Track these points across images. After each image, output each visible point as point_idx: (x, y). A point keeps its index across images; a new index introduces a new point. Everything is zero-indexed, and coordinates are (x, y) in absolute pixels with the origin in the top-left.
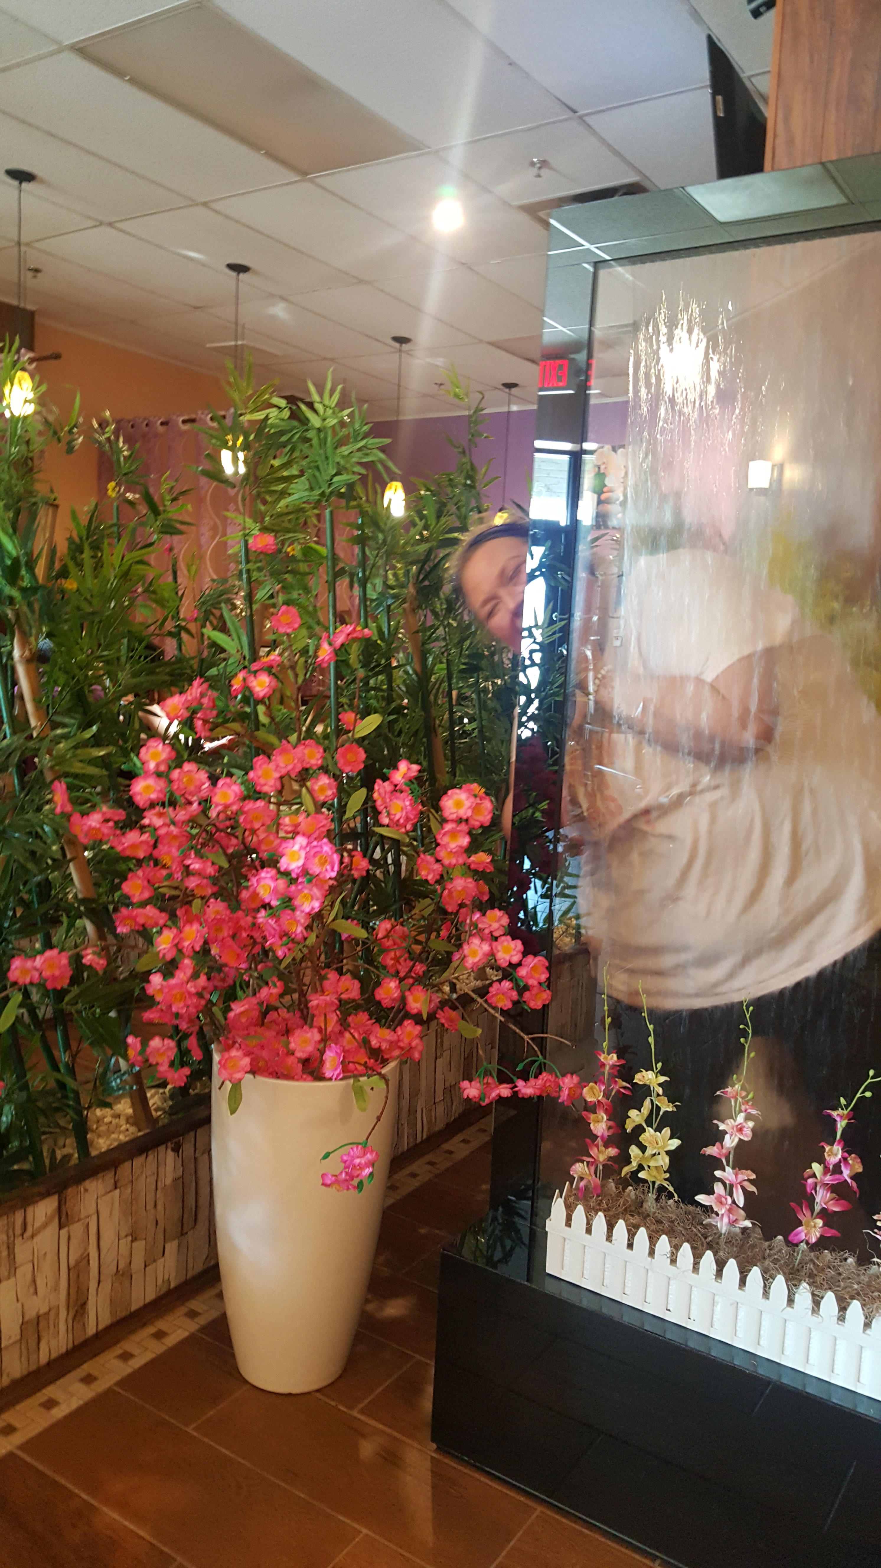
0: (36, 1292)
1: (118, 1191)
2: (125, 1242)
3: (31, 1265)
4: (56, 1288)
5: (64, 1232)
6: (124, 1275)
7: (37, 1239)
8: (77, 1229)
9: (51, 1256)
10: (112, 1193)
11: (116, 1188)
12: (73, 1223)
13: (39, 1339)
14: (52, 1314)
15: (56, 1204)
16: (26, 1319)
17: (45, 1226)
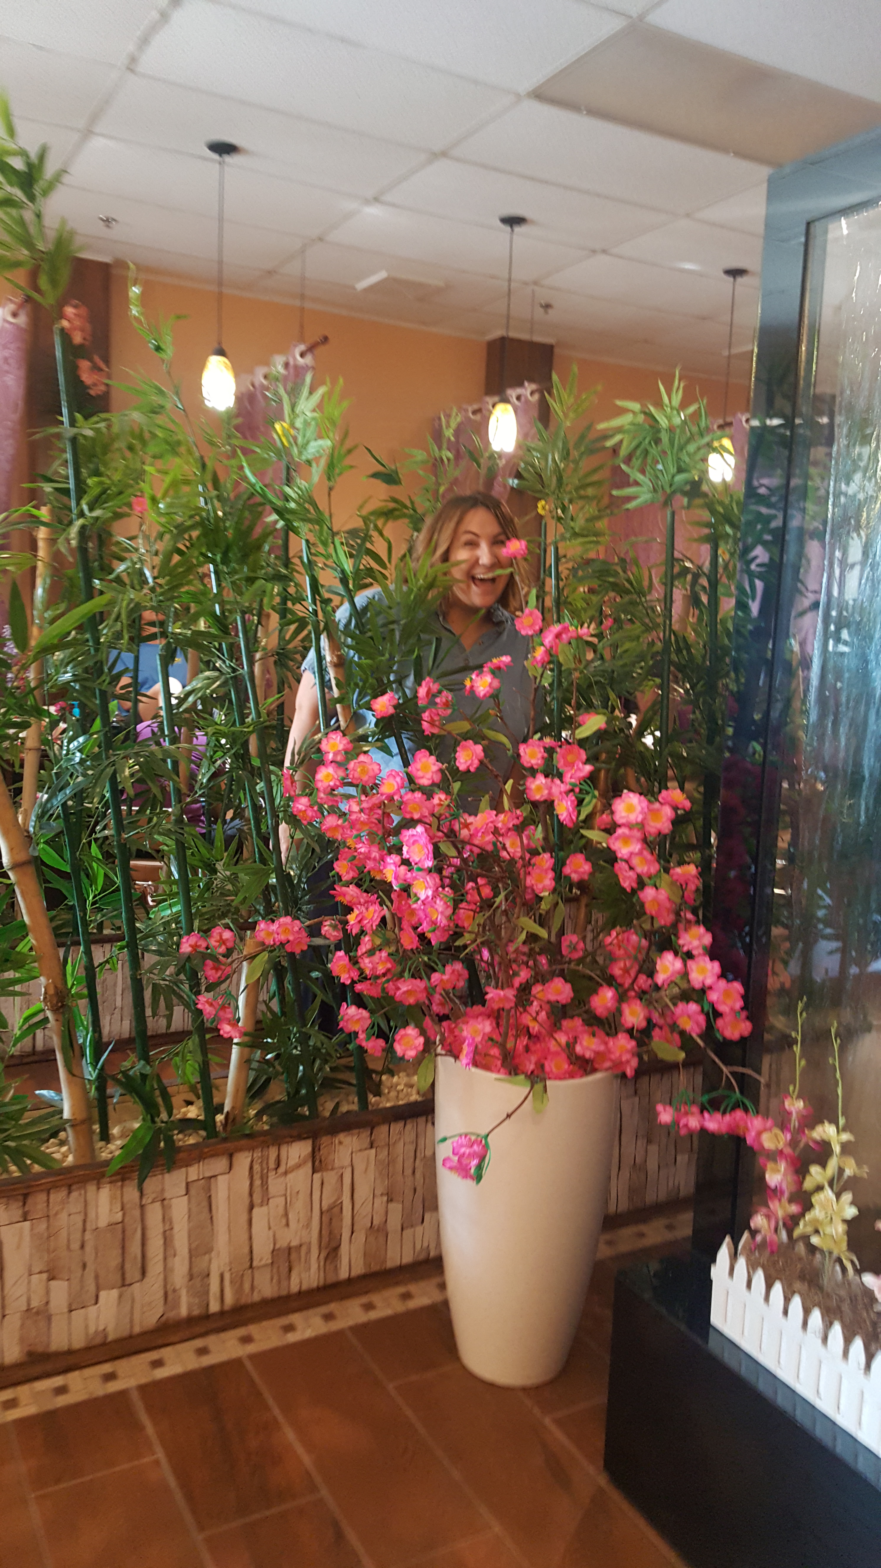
0: (287, 1225)
1: (373, 1151)
2: (381, 1201)
3: (283, 1199)
4: (308, 1226)
5: (317, 1176)
6: (378, 1231)
7: (290, 1176)
8: (331, 1177)
9: (303, 1197)
10: (367, 1152)
11: (371, 1147)
12: (327, 1170)
13: (290, 1270)
14: (304, 1250)
15: (310, 1149)
16: (277, 1246)
17: (298, 1166)
